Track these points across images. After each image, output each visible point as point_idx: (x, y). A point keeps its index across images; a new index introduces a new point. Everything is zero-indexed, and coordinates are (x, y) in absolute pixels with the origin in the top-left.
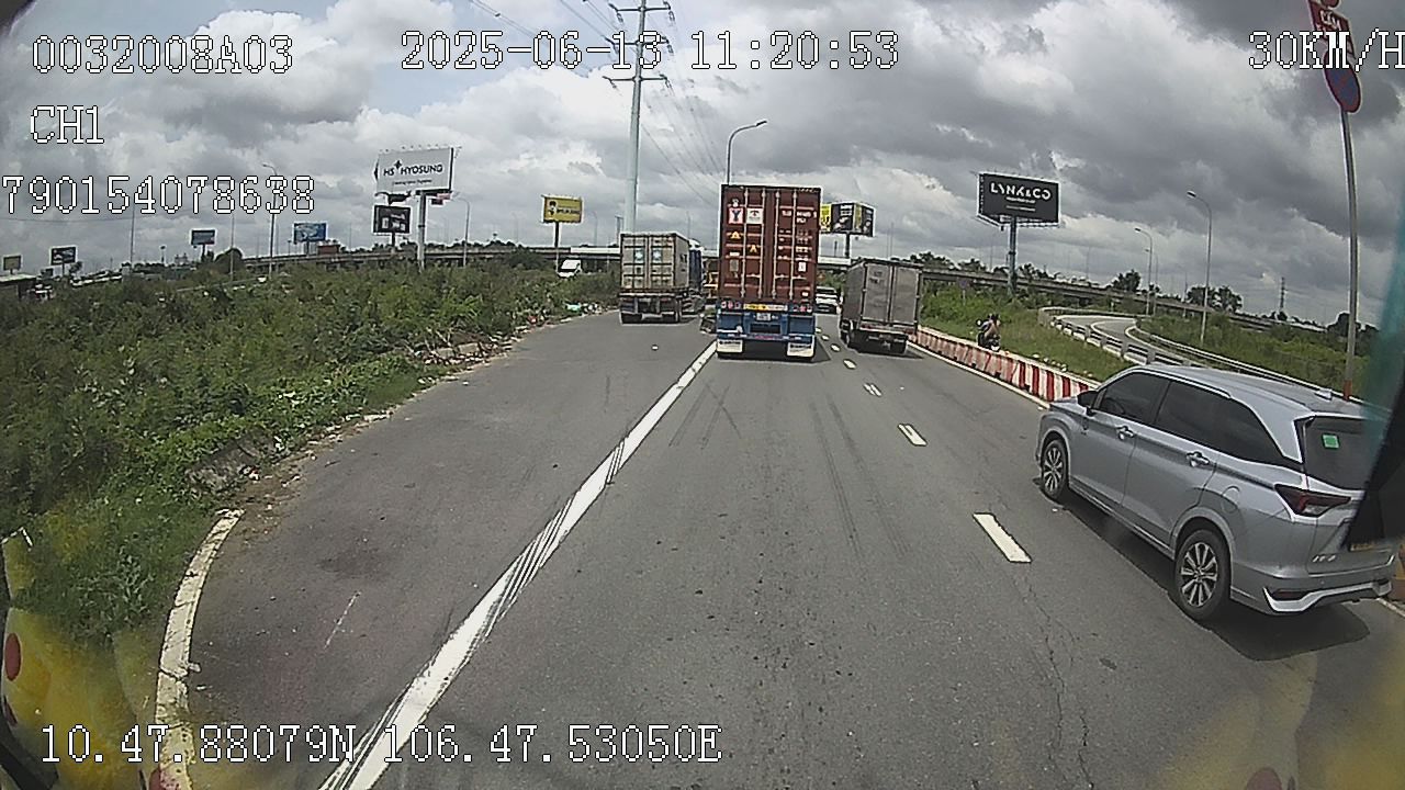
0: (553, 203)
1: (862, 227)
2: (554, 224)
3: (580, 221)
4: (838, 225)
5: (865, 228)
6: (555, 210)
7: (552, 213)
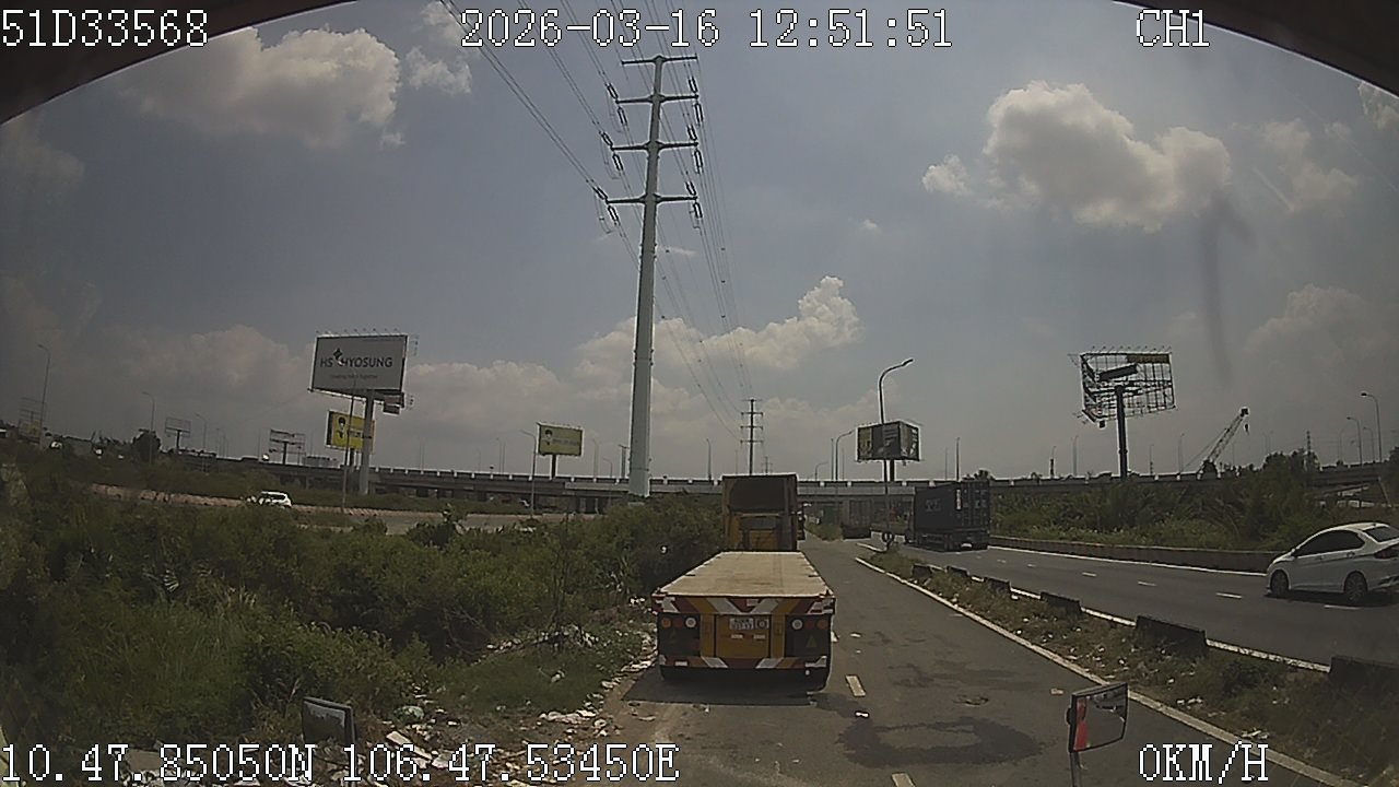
0: (547, 432)
1: (908, 451)
2: (551, 456)
3: (580, 454)
4: (881, 450)
5: (912, 451)
6: (551, 440)
7: (548, 443)
